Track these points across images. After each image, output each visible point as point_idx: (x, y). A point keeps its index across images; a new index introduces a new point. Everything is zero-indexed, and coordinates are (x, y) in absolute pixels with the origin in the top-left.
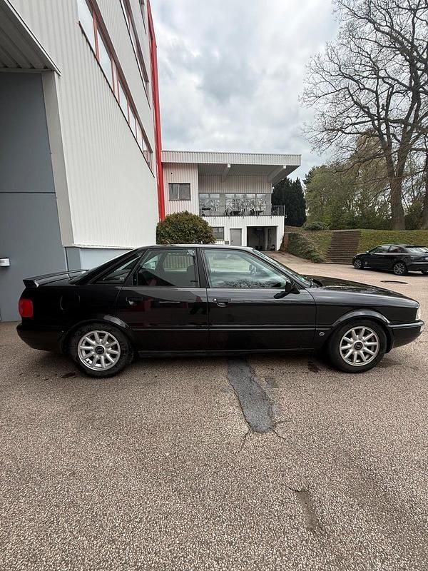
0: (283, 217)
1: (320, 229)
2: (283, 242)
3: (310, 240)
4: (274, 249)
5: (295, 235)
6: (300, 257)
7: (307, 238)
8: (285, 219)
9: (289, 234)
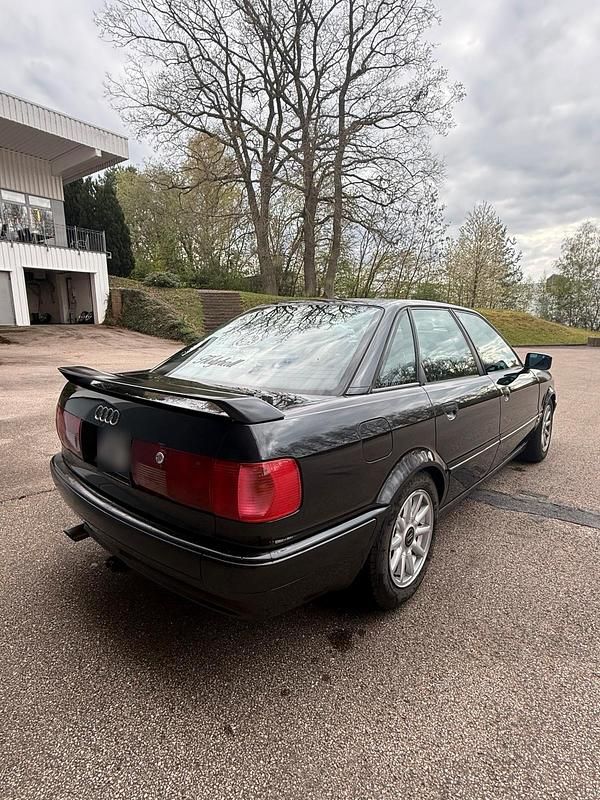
0: (104, 256)
1: (173, 286)
2: (110, 306)
3: (167, 306)
4: (91, 321)
5: (134, 294)
6: (156, 336)
7: (159, 301)
8: (108, 260)
9: (122, 292)
